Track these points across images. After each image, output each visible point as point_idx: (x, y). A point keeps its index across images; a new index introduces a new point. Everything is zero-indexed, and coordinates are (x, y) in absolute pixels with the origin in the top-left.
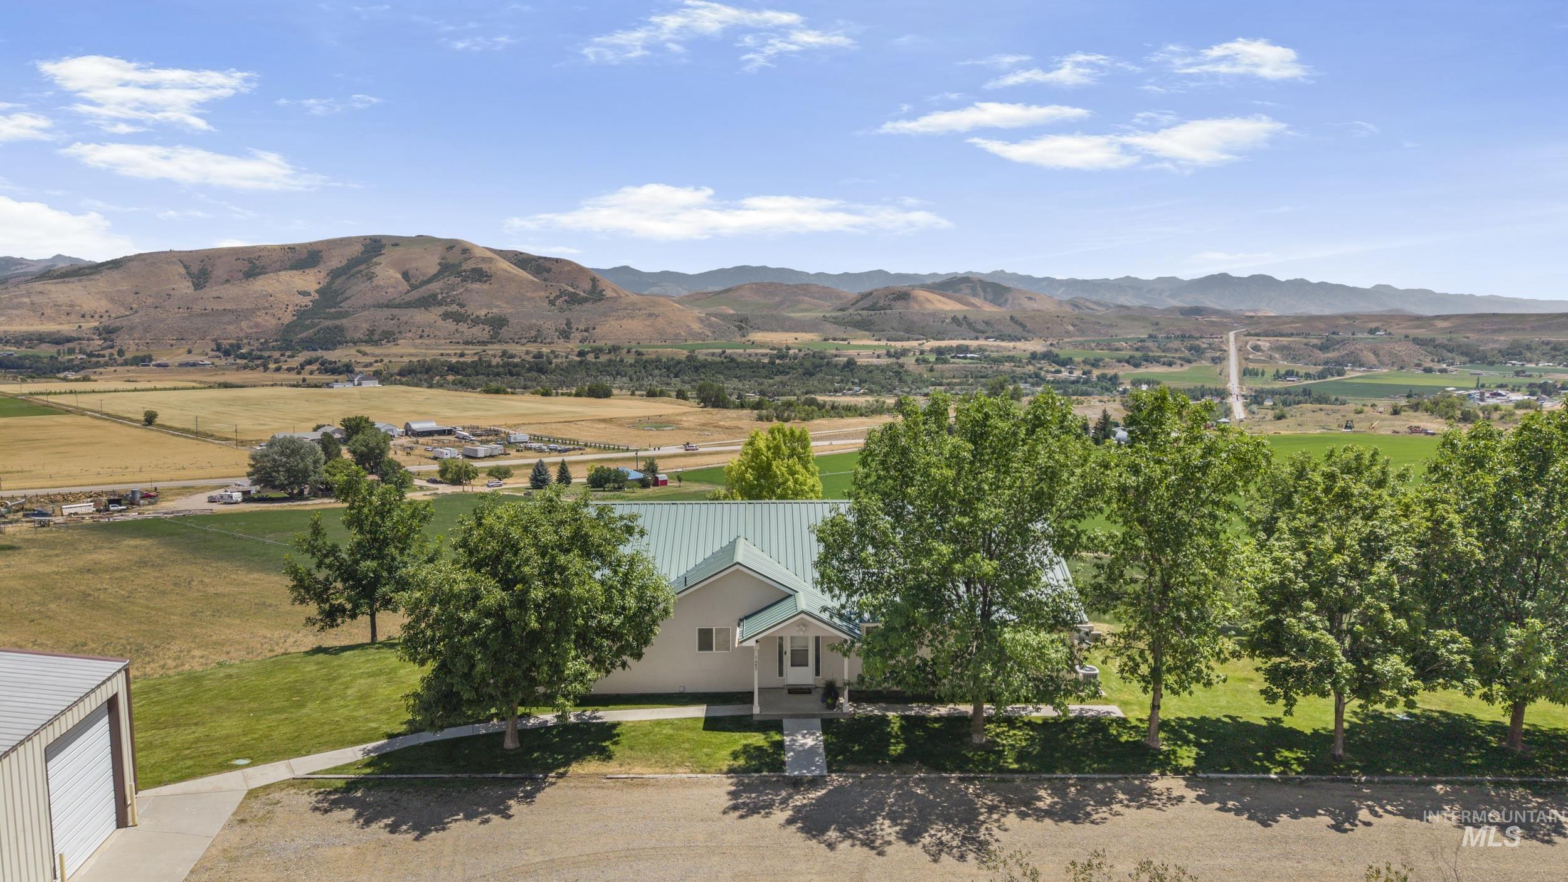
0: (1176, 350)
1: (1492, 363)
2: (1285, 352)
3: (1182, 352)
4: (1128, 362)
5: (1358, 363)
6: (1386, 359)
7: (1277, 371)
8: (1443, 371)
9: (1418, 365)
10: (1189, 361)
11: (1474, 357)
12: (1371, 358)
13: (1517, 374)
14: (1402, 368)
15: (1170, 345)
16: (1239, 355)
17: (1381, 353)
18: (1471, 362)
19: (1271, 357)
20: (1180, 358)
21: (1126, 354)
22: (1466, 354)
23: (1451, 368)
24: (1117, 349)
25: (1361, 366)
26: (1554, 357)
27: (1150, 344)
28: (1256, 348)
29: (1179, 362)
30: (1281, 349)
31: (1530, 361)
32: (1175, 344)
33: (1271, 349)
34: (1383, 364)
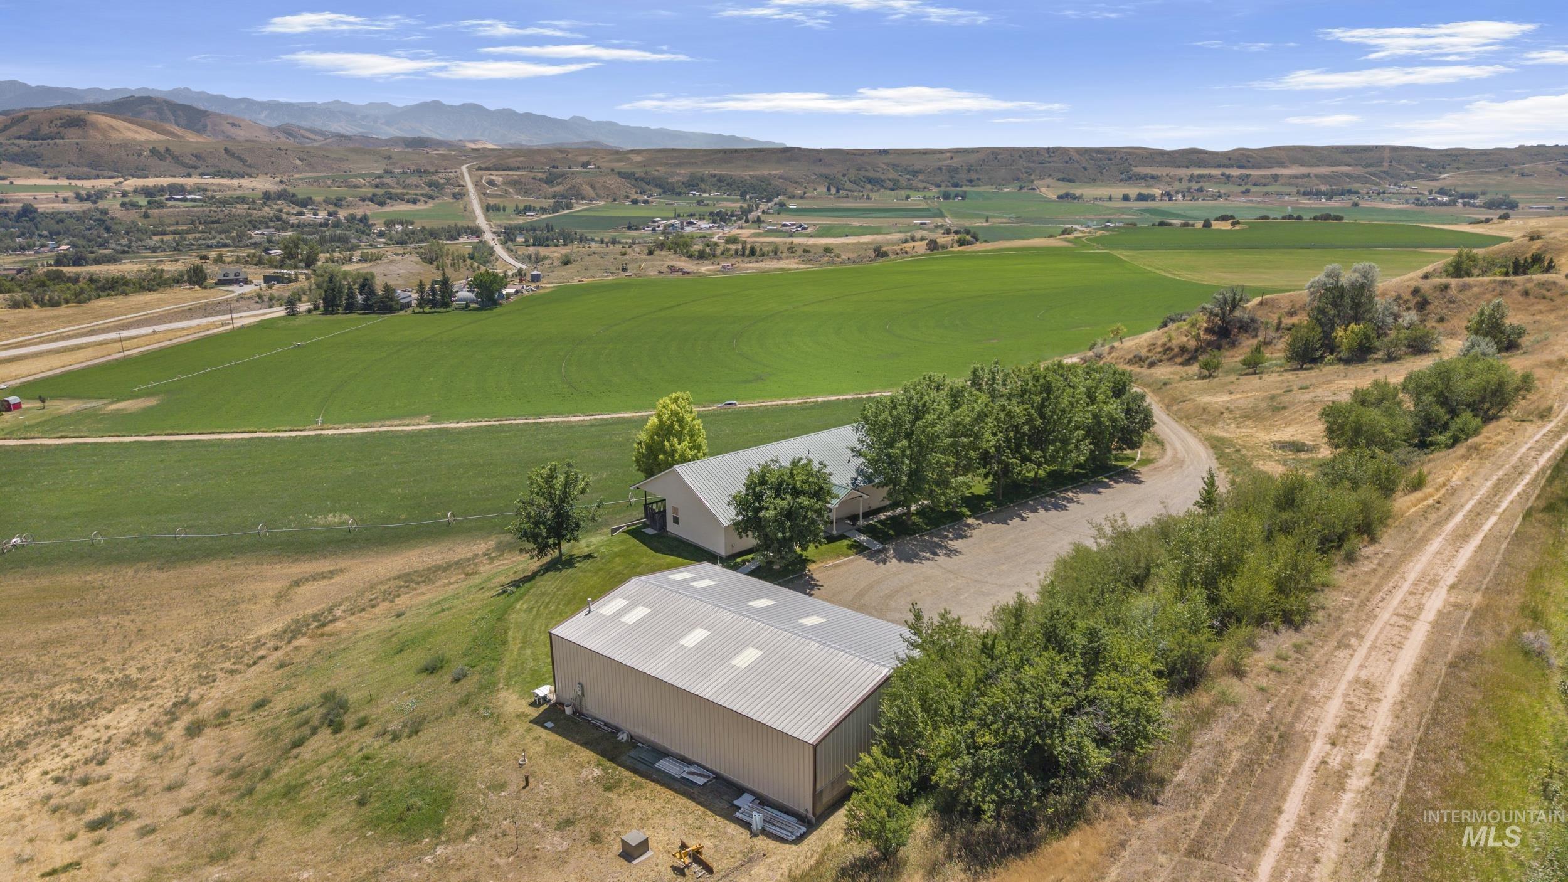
0: (417, 186)
1: (679, 194)
2: (518, 187)
3: (422, 188)
4: (372, 201)
5: (581, 197)
6: (601, 192)
7: (517, 207)
8: (646, 202)
9: (627, 197)
10: (432, 198)
11: (668, 189)
12: (589, 192)
13: (699, 203)
14: (615, 200)
15: (409, 181)
16: (477, 190)
17: (597, 186)
18: (664, 193)
19: (506, 192)
20: (422, 195)
21: (368, 191)
22: (659, 186)
23: (651, 199)
24: (356, 186)
25: (583, 199)
26: (720, 187)
27: (388, 180)
28: (491, 183)
29: (423, 199)
30: (513, 183)
31: (705, 192)
32: (414, 180)
33: (504, 183)
34: (600, 197)
